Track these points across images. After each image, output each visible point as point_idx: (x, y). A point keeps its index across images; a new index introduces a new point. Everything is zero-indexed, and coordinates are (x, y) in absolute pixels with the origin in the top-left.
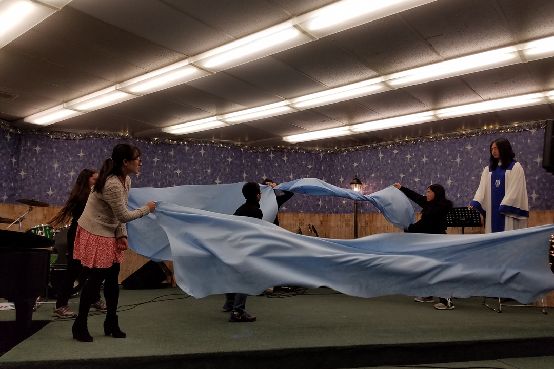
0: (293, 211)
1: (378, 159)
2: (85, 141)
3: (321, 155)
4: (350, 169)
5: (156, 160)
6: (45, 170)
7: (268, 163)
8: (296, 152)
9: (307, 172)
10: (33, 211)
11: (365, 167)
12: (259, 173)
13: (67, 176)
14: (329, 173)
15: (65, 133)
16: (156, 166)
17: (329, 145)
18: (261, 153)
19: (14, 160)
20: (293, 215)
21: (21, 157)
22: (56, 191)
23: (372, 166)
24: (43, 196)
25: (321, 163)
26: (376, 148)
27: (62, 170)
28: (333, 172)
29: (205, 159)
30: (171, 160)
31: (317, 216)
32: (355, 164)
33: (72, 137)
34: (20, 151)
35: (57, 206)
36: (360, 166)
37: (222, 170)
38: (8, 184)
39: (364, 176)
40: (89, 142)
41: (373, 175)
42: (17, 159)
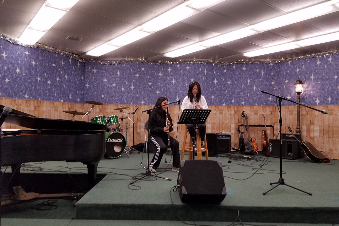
0: (249, 104)
1: (316, 66)
2: (120, 65)
3: (271, 64)
4: (294, 73)
5: (160, 74)
6: (99, 83)
7: (232, 73)
8: (252, 63)
9: (260, 77)
10: (94, 107)
11: (306, 71)
12: (225, 80)
13: (111, 86)
14: (277, 77)
15: (109, 60)
16: (160, 79)
17: (277, 57)
18: (227, 66)
19: (82, 78)
20: (250, 108)
21: (86, 76)
22: (106, 95)
23: (312, 71)
24: (99, 99)
25: (271, 70)
26: (315, 57)
27: (108, 83)
28: (280, 76)
29: (190, 72)
30: (169, 74)
31: (268, 108)
32: (298, 70)
33: (113, 62)
34: (85, 72)
35: (107, 104)
36: (301, 71)
37: (200, 79)
38: (80, 92)
39: (305, 78)
40: (123, 66)
41: (312, 77)
42: (84, 77)
